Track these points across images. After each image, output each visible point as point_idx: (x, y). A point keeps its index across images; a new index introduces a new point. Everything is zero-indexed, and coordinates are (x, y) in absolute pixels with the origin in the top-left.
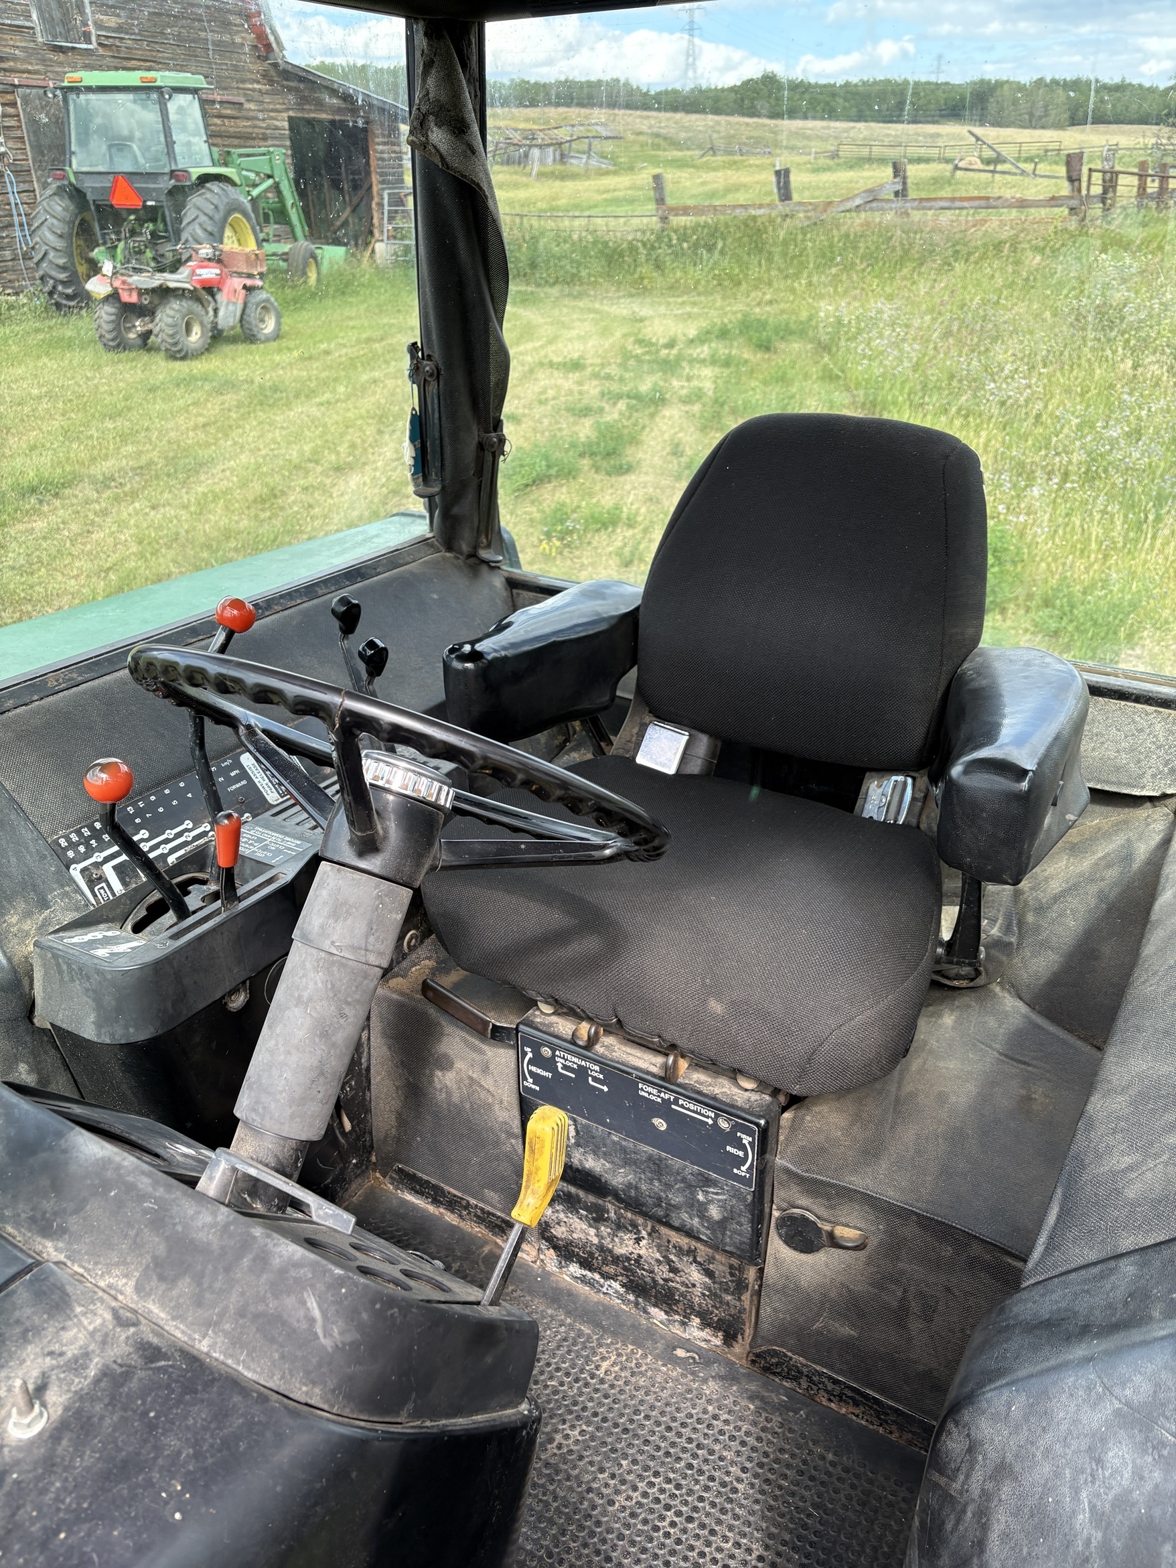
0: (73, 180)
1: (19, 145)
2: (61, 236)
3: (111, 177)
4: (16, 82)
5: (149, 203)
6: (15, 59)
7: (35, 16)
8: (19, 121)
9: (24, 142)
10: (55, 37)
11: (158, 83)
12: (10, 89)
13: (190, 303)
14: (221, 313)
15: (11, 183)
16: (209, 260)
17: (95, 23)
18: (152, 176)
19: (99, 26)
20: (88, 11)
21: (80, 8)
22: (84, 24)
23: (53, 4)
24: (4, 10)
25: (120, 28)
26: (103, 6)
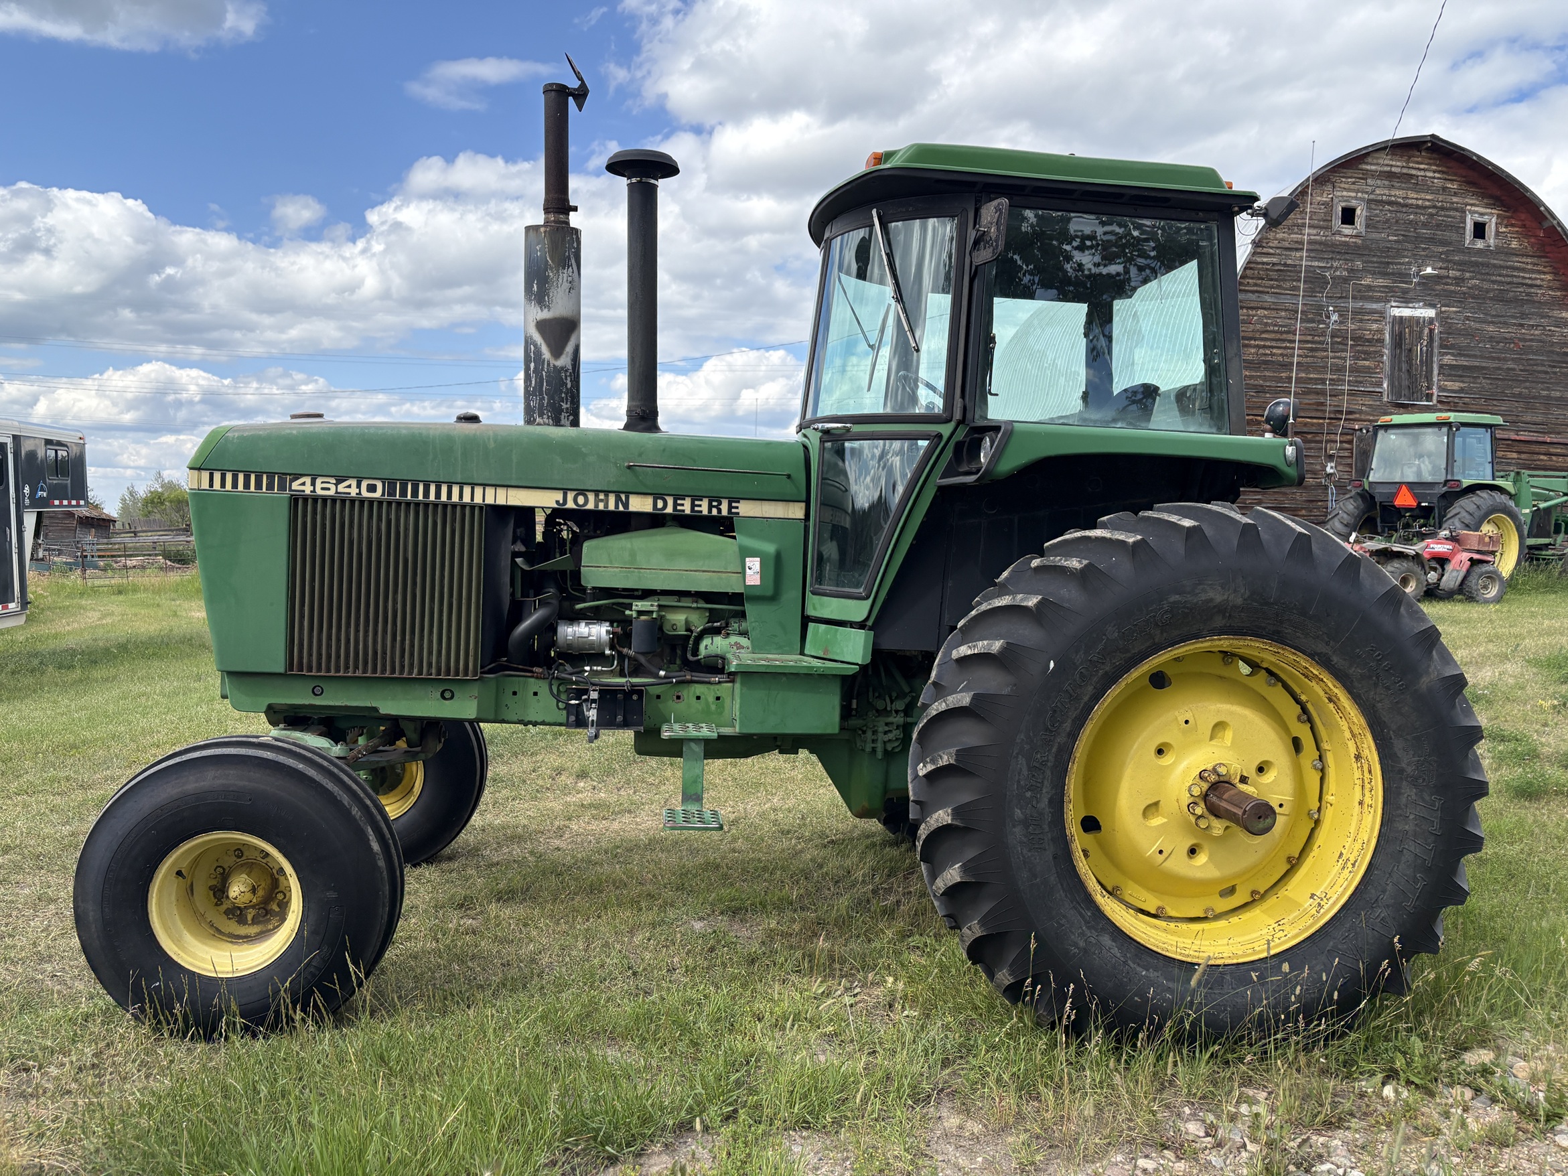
0: (1367, 487)
1: (1347, 469)
2: (1346, 525)
3: (1397, 486)
4: (1357, 427)
5: (1423, 504)
6: (1361, 412)
7: (1385, 385)
8: (1352, 453)
9: (1352, 468)
10: (1400, 397)
11: (1451, 420)
12: (1351, 431)
13: (1411, 564)
14: (1444, 578)
15: (1332, 494)
16: (1447, 539)
17: (1439, 387)
18: (1431, 485)
19: (1441, 389)
20: (1435, 379)
21: (1429, 378)
22: (1429, 388)
23: (1404, 376)
24: (1361, 382)
25: (1462, 390)
26: (1449, 375)
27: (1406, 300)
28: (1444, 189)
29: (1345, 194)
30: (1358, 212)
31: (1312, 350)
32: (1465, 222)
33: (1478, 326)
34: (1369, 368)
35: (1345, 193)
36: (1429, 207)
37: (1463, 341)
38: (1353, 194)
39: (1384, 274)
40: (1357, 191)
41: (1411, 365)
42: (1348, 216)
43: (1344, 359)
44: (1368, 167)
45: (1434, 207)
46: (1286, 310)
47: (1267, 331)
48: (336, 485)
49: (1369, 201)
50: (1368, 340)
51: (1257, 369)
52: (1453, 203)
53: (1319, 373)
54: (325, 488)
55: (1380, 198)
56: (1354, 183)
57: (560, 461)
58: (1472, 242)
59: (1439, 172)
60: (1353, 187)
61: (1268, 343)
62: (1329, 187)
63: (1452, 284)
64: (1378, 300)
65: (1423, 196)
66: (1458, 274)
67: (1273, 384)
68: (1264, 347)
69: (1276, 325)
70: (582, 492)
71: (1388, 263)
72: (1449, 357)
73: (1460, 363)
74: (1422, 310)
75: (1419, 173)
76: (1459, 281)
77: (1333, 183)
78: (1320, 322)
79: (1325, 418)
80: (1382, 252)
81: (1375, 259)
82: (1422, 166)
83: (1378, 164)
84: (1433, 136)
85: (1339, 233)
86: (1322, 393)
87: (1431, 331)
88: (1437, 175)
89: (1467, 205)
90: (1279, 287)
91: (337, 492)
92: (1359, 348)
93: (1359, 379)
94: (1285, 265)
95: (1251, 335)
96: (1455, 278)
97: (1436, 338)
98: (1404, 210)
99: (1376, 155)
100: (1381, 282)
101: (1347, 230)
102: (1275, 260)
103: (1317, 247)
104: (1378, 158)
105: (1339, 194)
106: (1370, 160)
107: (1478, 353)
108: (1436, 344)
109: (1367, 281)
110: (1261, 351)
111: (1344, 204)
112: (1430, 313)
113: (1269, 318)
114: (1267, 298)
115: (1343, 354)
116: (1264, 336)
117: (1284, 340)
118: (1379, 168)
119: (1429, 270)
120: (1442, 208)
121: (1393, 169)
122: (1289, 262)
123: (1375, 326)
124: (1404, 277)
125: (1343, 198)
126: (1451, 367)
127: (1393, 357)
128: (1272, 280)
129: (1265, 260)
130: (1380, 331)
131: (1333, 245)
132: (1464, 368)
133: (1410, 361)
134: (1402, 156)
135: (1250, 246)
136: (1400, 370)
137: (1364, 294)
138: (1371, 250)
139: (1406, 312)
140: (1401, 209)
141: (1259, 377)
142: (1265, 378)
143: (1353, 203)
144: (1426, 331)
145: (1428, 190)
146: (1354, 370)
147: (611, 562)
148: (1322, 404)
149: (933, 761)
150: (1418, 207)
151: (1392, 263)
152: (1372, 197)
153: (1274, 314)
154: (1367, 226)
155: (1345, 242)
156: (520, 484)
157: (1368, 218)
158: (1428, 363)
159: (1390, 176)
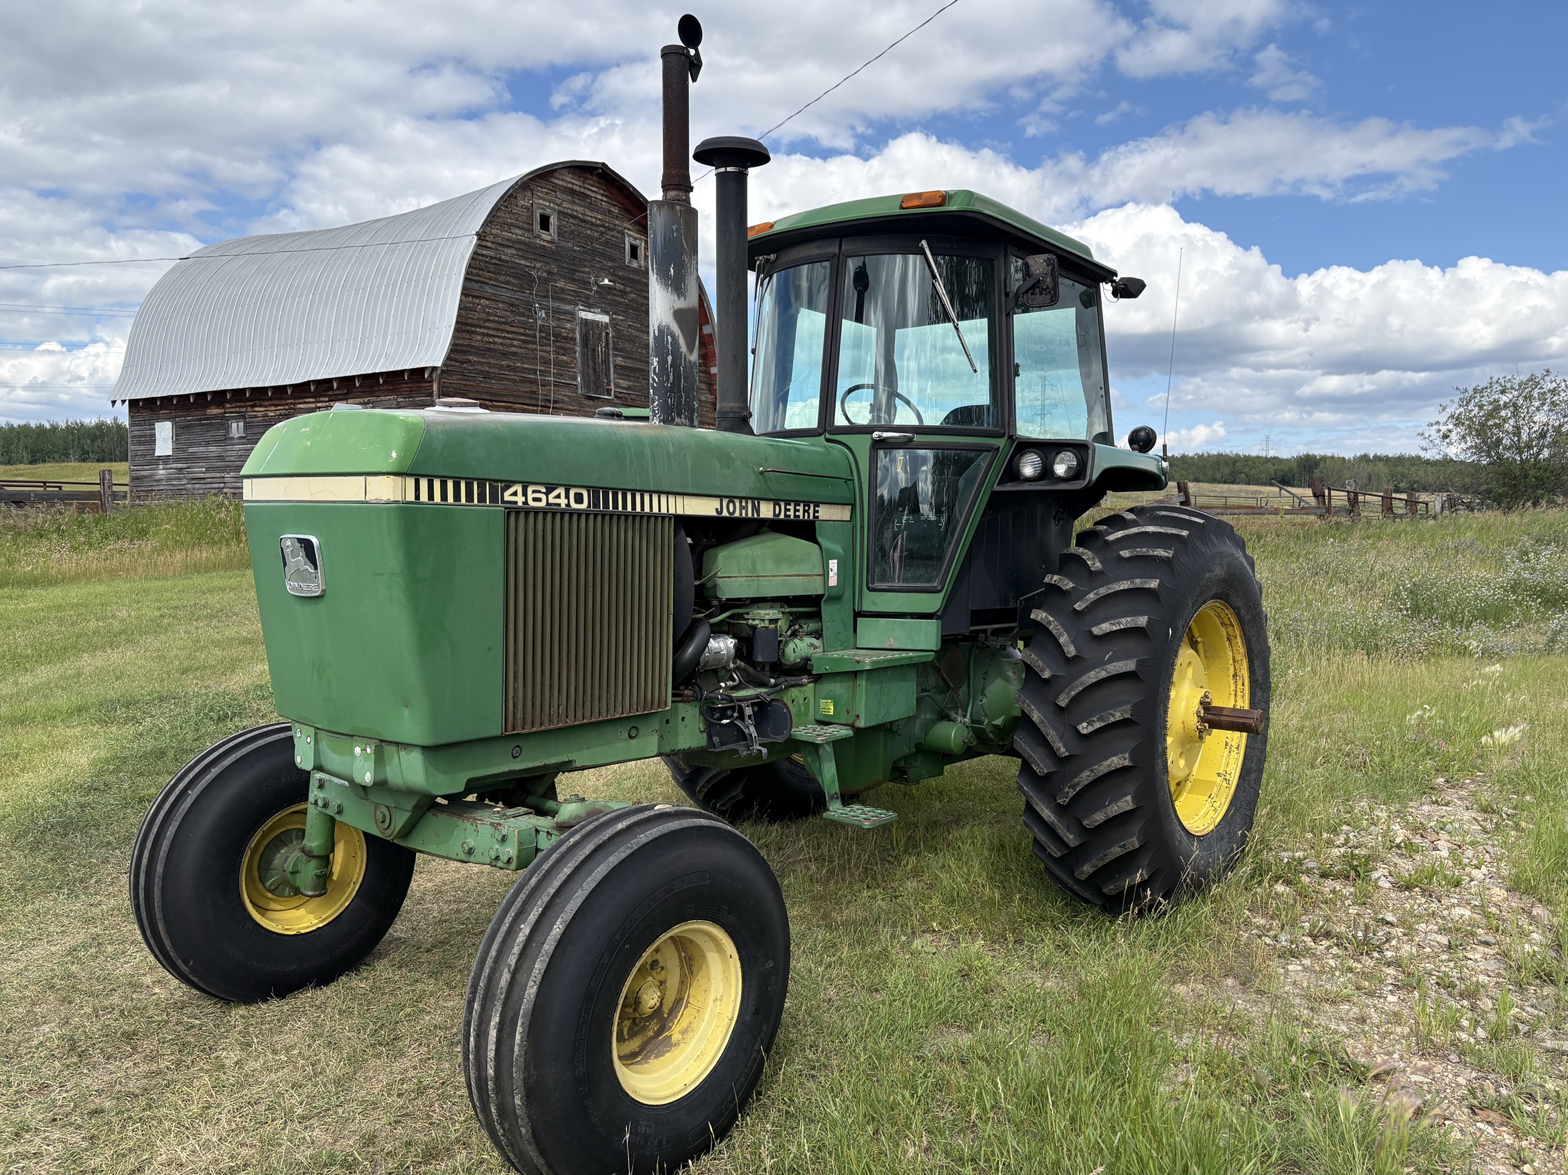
6: (563, 402)
7: (579, 379)
10: (589, 391)
17: (615, 384)
19: (617, 386)
20: (612, 377)
21: (608, 375)
22: (608, 384)
23: (591, 372)
24: (562, 375)
25: (629, 388)
26: (621, 374)
27: (589, 306)
28: (610, 211)
29: (542, 203)
30: (552, 220)
31: (524, 342)
32: (624, 244)
33: (637, 334)
34: (566, 362)
35: (541, 201)
36: (600, 226)
37: (628, 346)
38: (547, 204)
39: (573, 280)
40: (550, 202)
41: (595, 363)
42: (545, 223)
43: (548, 352)
44: (556, 181)
45: (603, 226)
46: (503, 302)
47: (489, 320)
48: (547, 494)
49: (560, 212)
50: (565, 338)
51: (483, 356)
52: (615, 225)
53: (532, 364)
54: (537, 498)
55: (566, 211)
56: (547, 194)
57: (719, 466)
58: (630, 262)
59: (605, 196)
60: (546, 196)
61: (491, 332)
62: (529, 194)
63: (618, 296)
64: (569, 302)
65: (595, 214)
66: (622, 287)
67: (497, 371)
68: (488, 335)
69: (495, 316)
70: (731, 499)
71: (574, 270)
72: (620, 358)
73: (627, 364)
74: (600, 316)
75: (593, 195)
76: (623, 293)
77: (532, 190)
78: (531, 317)
79: (537, 406)
80: (570, 260)
81: (565, 265)
82: (594, 189)
83: (563, 180)
84: (604, 164)
85: (539, 237)
86: (534, 382)
87: (607, 334)
88: (604, 199)
89: (625, 228)
90: (496, 280)
91: (548, 504)
92: (558, 344)
93: (561, 372)
94: (500, 259)
95: (476, 322)
96: (620, 291)
97: (611, 341)
98: (583, 224)
99: (562, 172)
100: (571, 287)
101: (545, 235)
102: (491, 253)
103: (522, 247)
104: (563, 175)
105: (536, 201)
106: (557, 175)
107: (638, 357)
108: (611, 346)
109: (561, 284)
110: (486, 339)
111: (541, 211)
112: (605, 319)
113: (490, 308)
114: (487, 288)
115: (548, 348)
116: (487, 324)
117: (503, 331)
118: (565, 185)
119: (606, 281)
120: (609, 229)
121: (574, 187)
122: (503, 257)
123: (569, 326)
124: (585, 284)
125: (543, 207)
126: (623, 367)
127: (584, 355)
128: (490, 272)
129: (484, 252)
130: (573, 330)
131: (535, 247)
132: (631, 369)
133: (594, 359)
134: (579, 177)
135: (476, 238)
136: (588, 366)
137: (559, 295)
138: (562, 257)
139: (589, 316)
140: (581, 223)
141: (485, 363)
142: (489, 364)
143: (548, 212)
144: (604, 334)
145: (598, 210)
146: (558, 364)
147: (740, 572)
148: (534, 393)
149: (1100, 719)
150: (592, 224)
151: (578, 271)
152: (561, 208)
153: (493, 304)
154: (559, 235)
155: (544, 246)
156: (695, 492)
157: (559, 227)
158: (606, 361)
159: (572, 192)
